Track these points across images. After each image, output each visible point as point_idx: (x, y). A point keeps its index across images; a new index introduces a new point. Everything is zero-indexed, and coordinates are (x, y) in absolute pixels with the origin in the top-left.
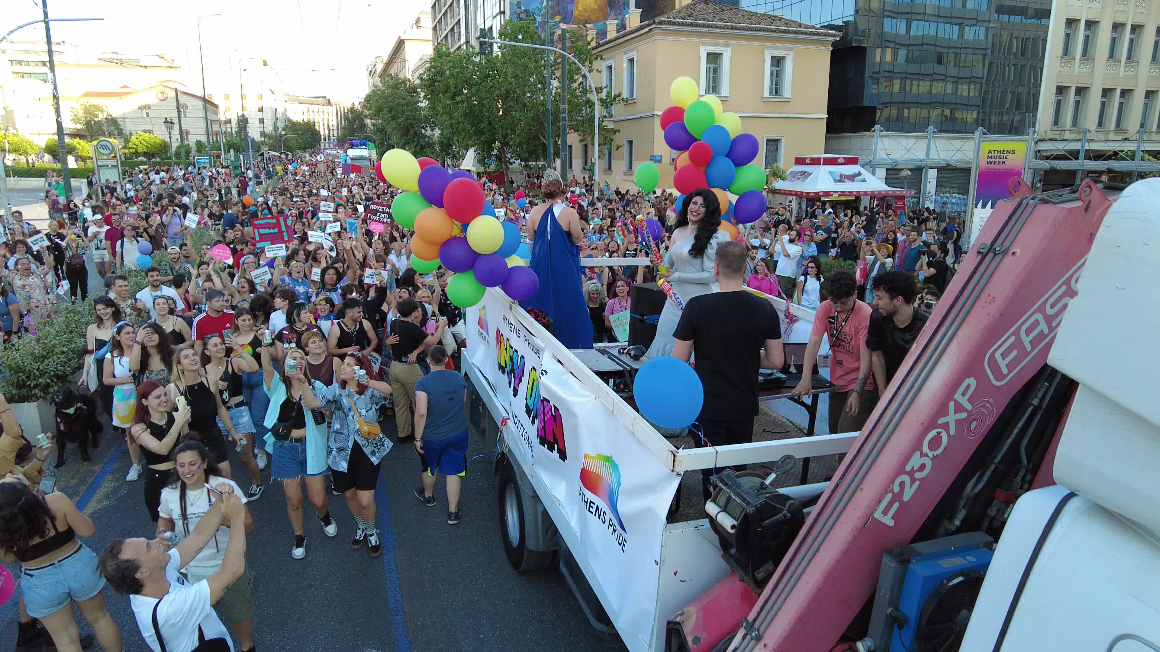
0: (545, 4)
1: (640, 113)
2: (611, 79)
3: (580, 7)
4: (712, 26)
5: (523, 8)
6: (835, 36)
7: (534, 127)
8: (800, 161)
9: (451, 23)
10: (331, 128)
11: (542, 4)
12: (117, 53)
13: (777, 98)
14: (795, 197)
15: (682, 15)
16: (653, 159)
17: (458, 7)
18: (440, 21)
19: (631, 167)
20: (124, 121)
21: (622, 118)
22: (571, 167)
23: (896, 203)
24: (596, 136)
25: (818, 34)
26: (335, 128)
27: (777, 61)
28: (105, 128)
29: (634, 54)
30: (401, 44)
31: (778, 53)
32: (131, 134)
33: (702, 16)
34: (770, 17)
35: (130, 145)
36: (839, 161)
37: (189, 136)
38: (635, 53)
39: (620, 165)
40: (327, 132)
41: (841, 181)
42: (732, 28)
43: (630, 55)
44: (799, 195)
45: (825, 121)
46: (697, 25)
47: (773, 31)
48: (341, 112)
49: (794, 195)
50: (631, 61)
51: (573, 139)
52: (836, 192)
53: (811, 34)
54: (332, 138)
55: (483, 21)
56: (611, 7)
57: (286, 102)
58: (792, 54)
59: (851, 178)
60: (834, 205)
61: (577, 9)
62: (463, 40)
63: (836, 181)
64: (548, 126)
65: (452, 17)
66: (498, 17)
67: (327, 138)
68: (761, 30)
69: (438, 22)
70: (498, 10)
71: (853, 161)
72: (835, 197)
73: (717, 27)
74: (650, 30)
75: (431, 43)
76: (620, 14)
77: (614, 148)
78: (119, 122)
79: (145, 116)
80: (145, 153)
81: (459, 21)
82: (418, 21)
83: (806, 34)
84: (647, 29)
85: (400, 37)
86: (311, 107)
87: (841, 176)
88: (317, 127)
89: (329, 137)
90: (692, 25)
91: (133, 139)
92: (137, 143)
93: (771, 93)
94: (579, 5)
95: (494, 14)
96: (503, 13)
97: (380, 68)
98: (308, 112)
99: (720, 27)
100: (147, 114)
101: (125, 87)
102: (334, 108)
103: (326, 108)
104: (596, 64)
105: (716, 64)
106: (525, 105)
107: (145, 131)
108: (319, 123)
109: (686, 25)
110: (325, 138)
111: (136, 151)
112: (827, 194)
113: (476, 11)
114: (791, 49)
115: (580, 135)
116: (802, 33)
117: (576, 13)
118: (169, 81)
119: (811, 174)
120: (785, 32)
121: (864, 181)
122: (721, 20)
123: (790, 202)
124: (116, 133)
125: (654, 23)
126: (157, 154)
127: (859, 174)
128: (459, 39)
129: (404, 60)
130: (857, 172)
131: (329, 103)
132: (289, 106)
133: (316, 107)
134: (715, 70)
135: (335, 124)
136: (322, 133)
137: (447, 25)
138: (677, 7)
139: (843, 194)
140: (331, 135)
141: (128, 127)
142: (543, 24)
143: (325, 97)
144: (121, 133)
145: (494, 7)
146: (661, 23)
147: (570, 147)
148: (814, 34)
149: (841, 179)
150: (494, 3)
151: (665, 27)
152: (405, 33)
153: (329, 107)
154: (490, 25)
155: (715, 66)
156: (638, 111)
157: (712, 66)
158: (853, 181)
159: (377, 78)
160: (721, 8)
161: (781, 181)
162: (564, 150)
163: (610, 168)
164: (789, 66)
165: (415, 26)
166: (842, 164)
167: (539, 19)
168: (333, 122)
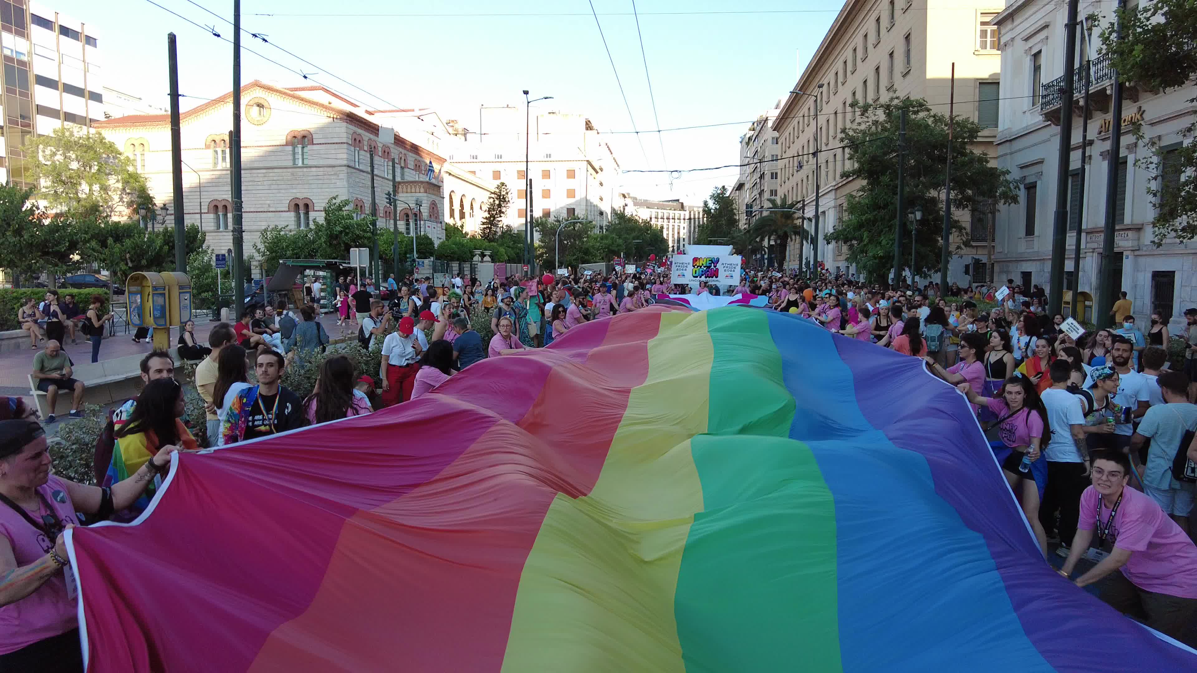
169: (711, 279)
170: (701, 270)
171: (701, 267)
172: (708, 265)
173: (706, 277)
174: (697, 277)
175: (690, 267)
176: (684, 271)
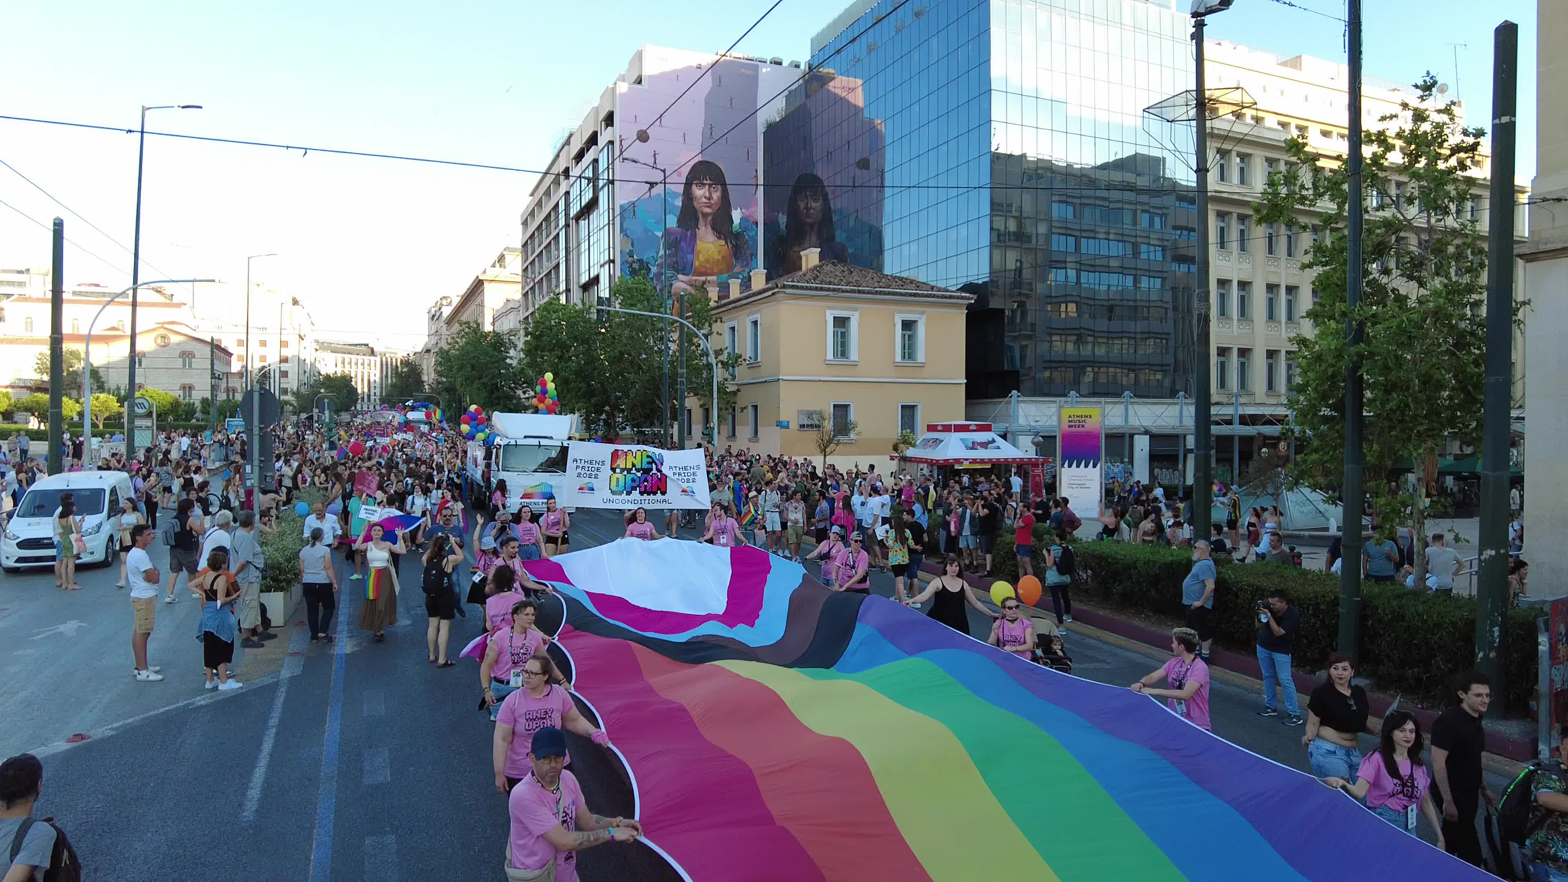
0: (662, 253)
1: (764, 377)
2: (734, 341)
3: (701, 258)
4: (838, 290)
5: (635, 257)
6: (969, 299)
7: (649, 389)
8: (932, 428)
9: (547, 266)
10: (372, 385)
11: (658, 253)
12: (97, 285)
13: (909, 363)
14: (925, 465)
15: (807, 277)
16: (779, 424)
17: (558, 249)
18: (533, 263)
19: (756, 433)
21: (746, 381)
22: (690, 433)
23: (1033, 471)
24: (715, 401)
25: (951, 297)
26: (378, 385)
27: (908, 325)
29: (757, 317)
30: (478, 285)
31: (909, 317)
33: (828, 279)
34: (901, 279)
36: (971, 428)
37: (193, 392)
38: (759, 315)
39: (744, 431)
40: (366, 390)
41: (973, 448)
42: (859, 292)
43: (753, 318)
44: (931, 463)
45: (964, 386)
46: (822, 289)
47: (902, 294)
48: (387, 364)
49: (924, 462)
50: (755, 323)
51: (692, 402)
52: (967, 459)
53: (943, 297)
54: (372, 398)
55: (587, 268)
56: (737, 259)
57: (317, 350)
58: (924, 316)
59: (985, 445)
60: (971, 472)
61: (698, 259)
62: (563, 287)
63: (967, 448)
64: (665, 389)
65: (549, 259)
66: (607, 266)
67: (366, 397)
68: (889, 293)
69: (531, 263)
70: (607, 258)
71: (988, 428)
72: (966, 465)
73: (843, 291)
74: (773, 294)
75: (520, 286)
76: (747, 265)
77: (738, 410)
81: (558, 265)
82: (501, 259)
83: (938, 297)
84: (770, 293)
85: (478, 277)
86: (347, 357)
87: (973, 443)
88: (353, 383)
89: (369, 396)
90: (816, 289)
93: (904, 357)
94: (701, 256)
95: (602, 262)
96: (613, 261)
97: (447, 311)
98: (343, 363)
99: (847, 291)
101: (113, 329)
102: (378, 359)
103: (367, 358)
104: (716, 327)
105: (844, 327)
106: (640, 368)
108: (356, 376)
109: (811, 289)
110: (363, 399)
112: (958, 461)
113: (579, 256)
114: (923, 313)
115: (699, 400)
116: (934, 296)
117: (697, 263)
118: (173, 323)
119: (942, 441)
120: (915, 295)
121: (998, 448)
122: (848, 284)
123: (922, 469)
125: (777, 286)
127: (993, 441)
128: (558, 286)
129: (482, 305)
130: (990, 439)
131: (373, 353)
132: (321, 355)
133: (354, 357)
134: (843, 335)
135: (378, 379)
136: (359, 391)
137: (541, 267)
138: (804, 268)
139: (974, 461)
140: (372, 394)
142: (658, 275)
143: (367, 345)
145: (602, 255)
146: (784, 287)
147: (689, 411)
148: (946, 297)
149: (974, 446)
150: (602, 250)
151: (787, 291)
152: (484, 272)
153: (372, 358)
154: (596, 273)
155: (843, 330)
156: (764, 374)
157: (840, 330)
158: (986, 448)
159: (442, 324)
160: (849, 270)
161: (911, 448)
162: (682, 415)
163: (734, 434)
164: (921, 330)
165: (497, 265)
166: (974, 431)
167: (654, 269)
168: (375, 375)
169: (652, 497)
170: (629, 477)
171: (629, 471)
172: (645, 466)
173: (641, 493)
174: (621, 493)
175: (606, 470)
176: (593, 480)
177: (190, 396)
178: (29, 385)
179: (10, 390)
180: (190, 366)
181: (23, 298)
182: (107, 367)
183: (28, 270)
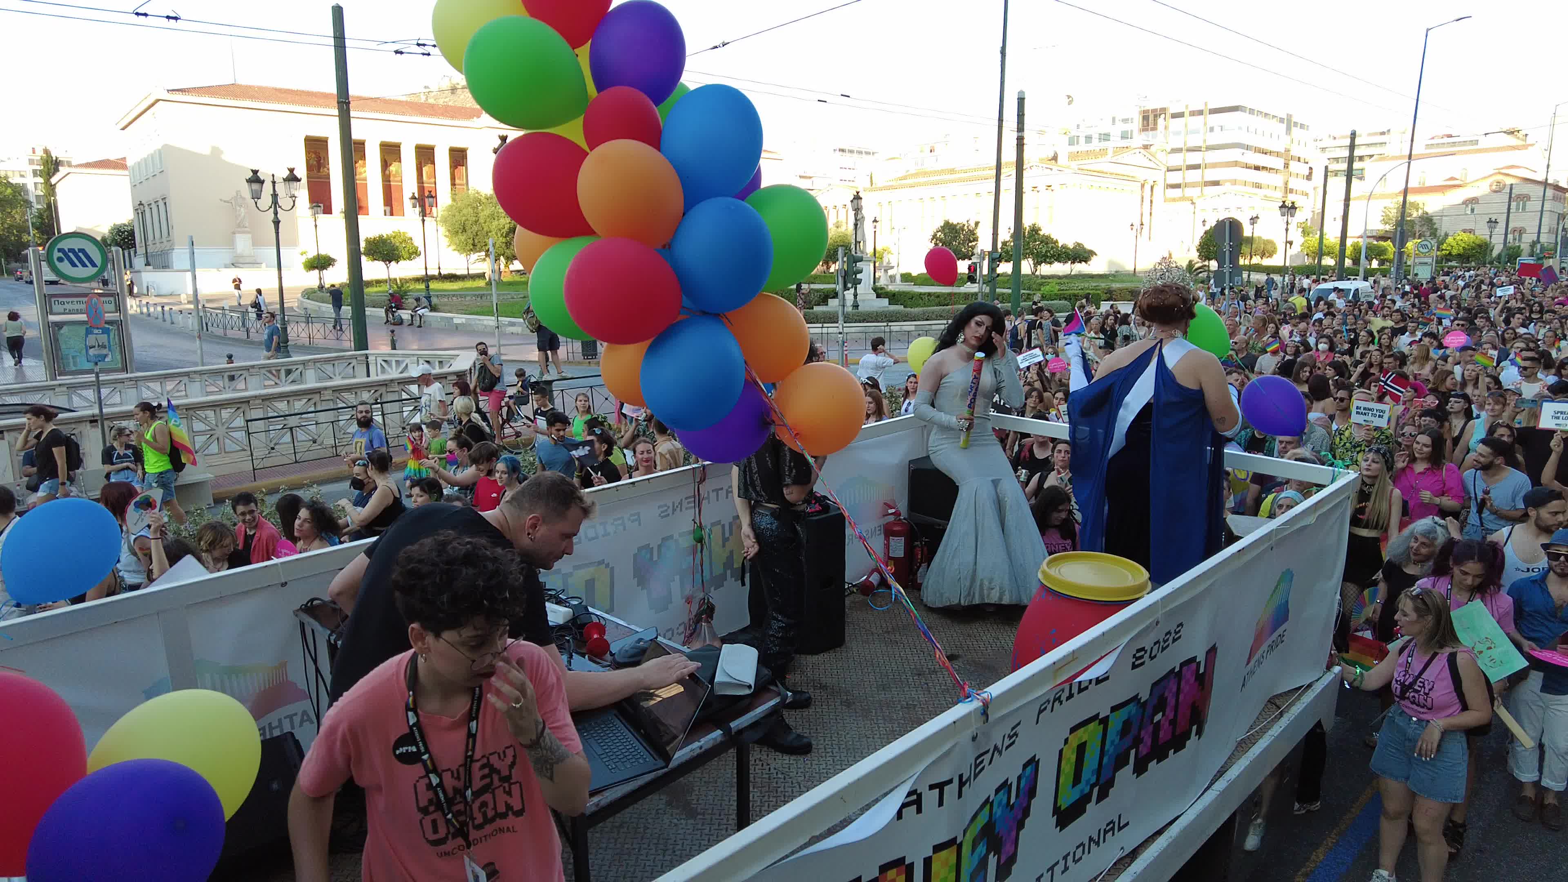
12: (1450, 136)
20: (1441, 219)
28: (1417, 228)
32: (1447, 235)
35: (1444, 246)
78: (1435, 221)
79: (1469, 212)
80: (1459, 255)
91: (1450, 240)
92: (1454, 244)
100: (1472, 210)
101: (1452, 179)
107: (1464, 231)
111: (1450, 254)
118: (1512, 167)
124: (1428, 234)
126: (1473, 256)
141: (1444, 227)
144: (1434, 234)
177: (1520, 240)
178: (1374, 234)
179: (1360, 240)
180: (1524, 209)
181: (1382, 157)
182: (1442, 214)
183: (1389, 131)
